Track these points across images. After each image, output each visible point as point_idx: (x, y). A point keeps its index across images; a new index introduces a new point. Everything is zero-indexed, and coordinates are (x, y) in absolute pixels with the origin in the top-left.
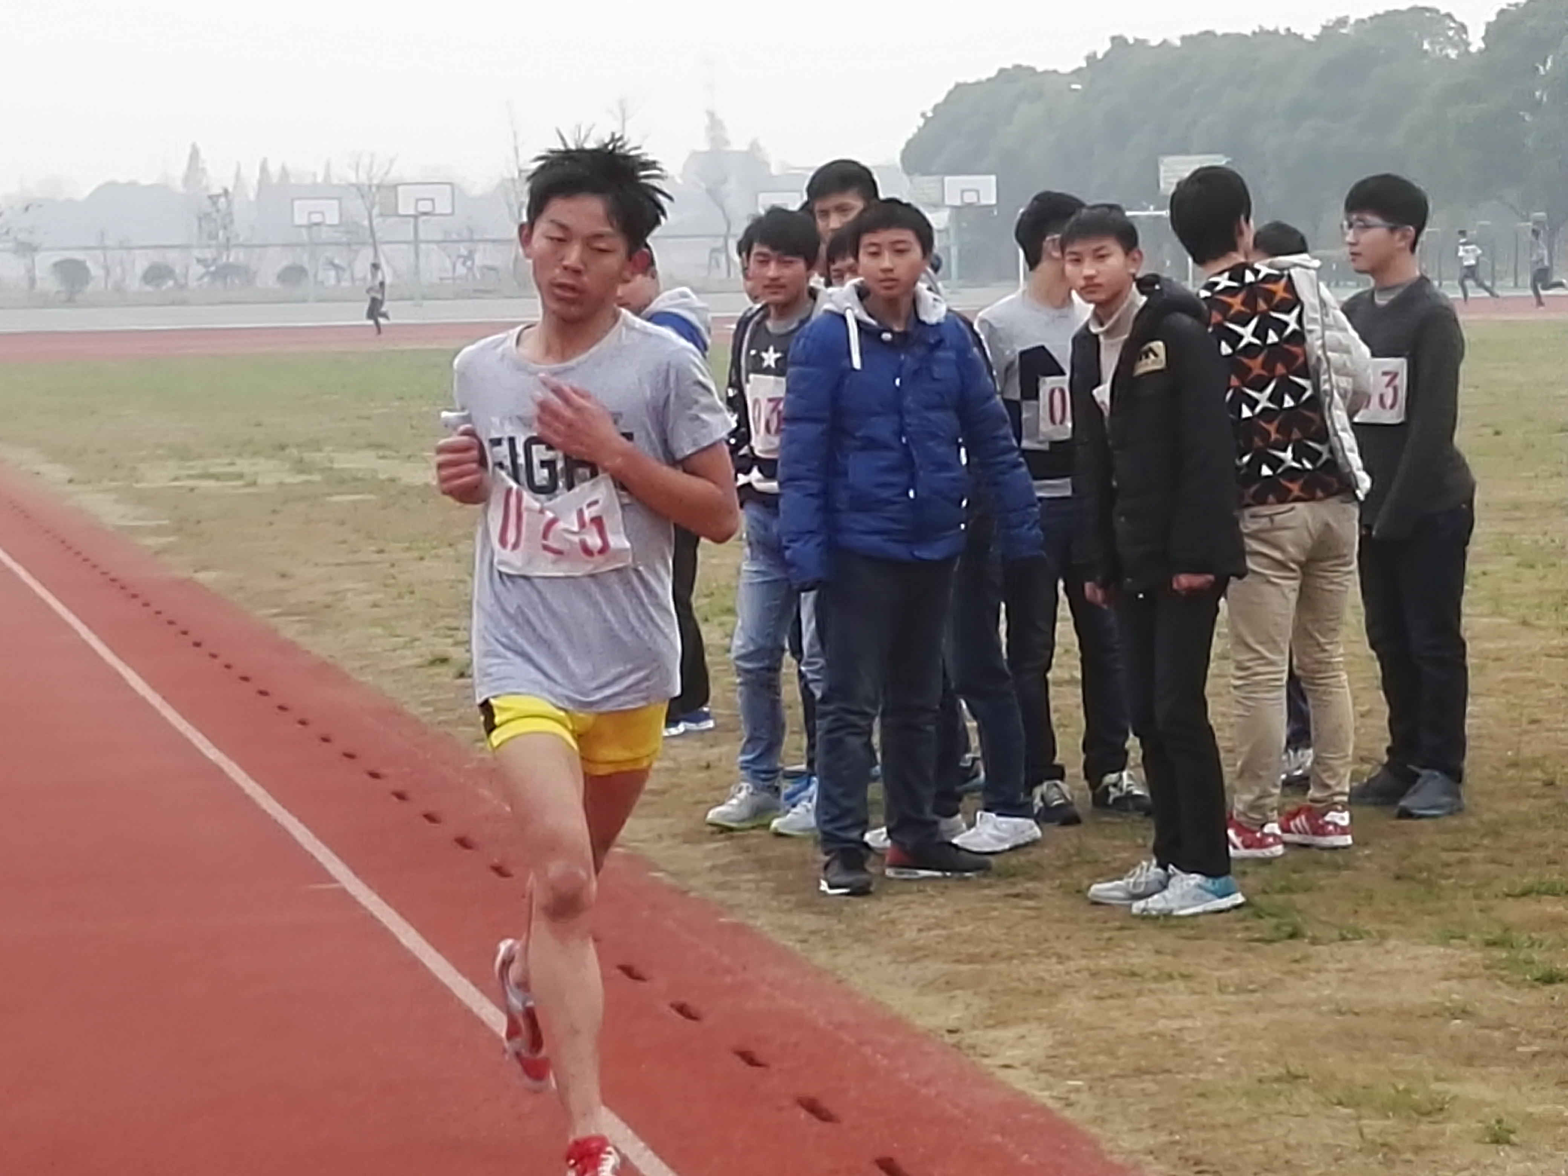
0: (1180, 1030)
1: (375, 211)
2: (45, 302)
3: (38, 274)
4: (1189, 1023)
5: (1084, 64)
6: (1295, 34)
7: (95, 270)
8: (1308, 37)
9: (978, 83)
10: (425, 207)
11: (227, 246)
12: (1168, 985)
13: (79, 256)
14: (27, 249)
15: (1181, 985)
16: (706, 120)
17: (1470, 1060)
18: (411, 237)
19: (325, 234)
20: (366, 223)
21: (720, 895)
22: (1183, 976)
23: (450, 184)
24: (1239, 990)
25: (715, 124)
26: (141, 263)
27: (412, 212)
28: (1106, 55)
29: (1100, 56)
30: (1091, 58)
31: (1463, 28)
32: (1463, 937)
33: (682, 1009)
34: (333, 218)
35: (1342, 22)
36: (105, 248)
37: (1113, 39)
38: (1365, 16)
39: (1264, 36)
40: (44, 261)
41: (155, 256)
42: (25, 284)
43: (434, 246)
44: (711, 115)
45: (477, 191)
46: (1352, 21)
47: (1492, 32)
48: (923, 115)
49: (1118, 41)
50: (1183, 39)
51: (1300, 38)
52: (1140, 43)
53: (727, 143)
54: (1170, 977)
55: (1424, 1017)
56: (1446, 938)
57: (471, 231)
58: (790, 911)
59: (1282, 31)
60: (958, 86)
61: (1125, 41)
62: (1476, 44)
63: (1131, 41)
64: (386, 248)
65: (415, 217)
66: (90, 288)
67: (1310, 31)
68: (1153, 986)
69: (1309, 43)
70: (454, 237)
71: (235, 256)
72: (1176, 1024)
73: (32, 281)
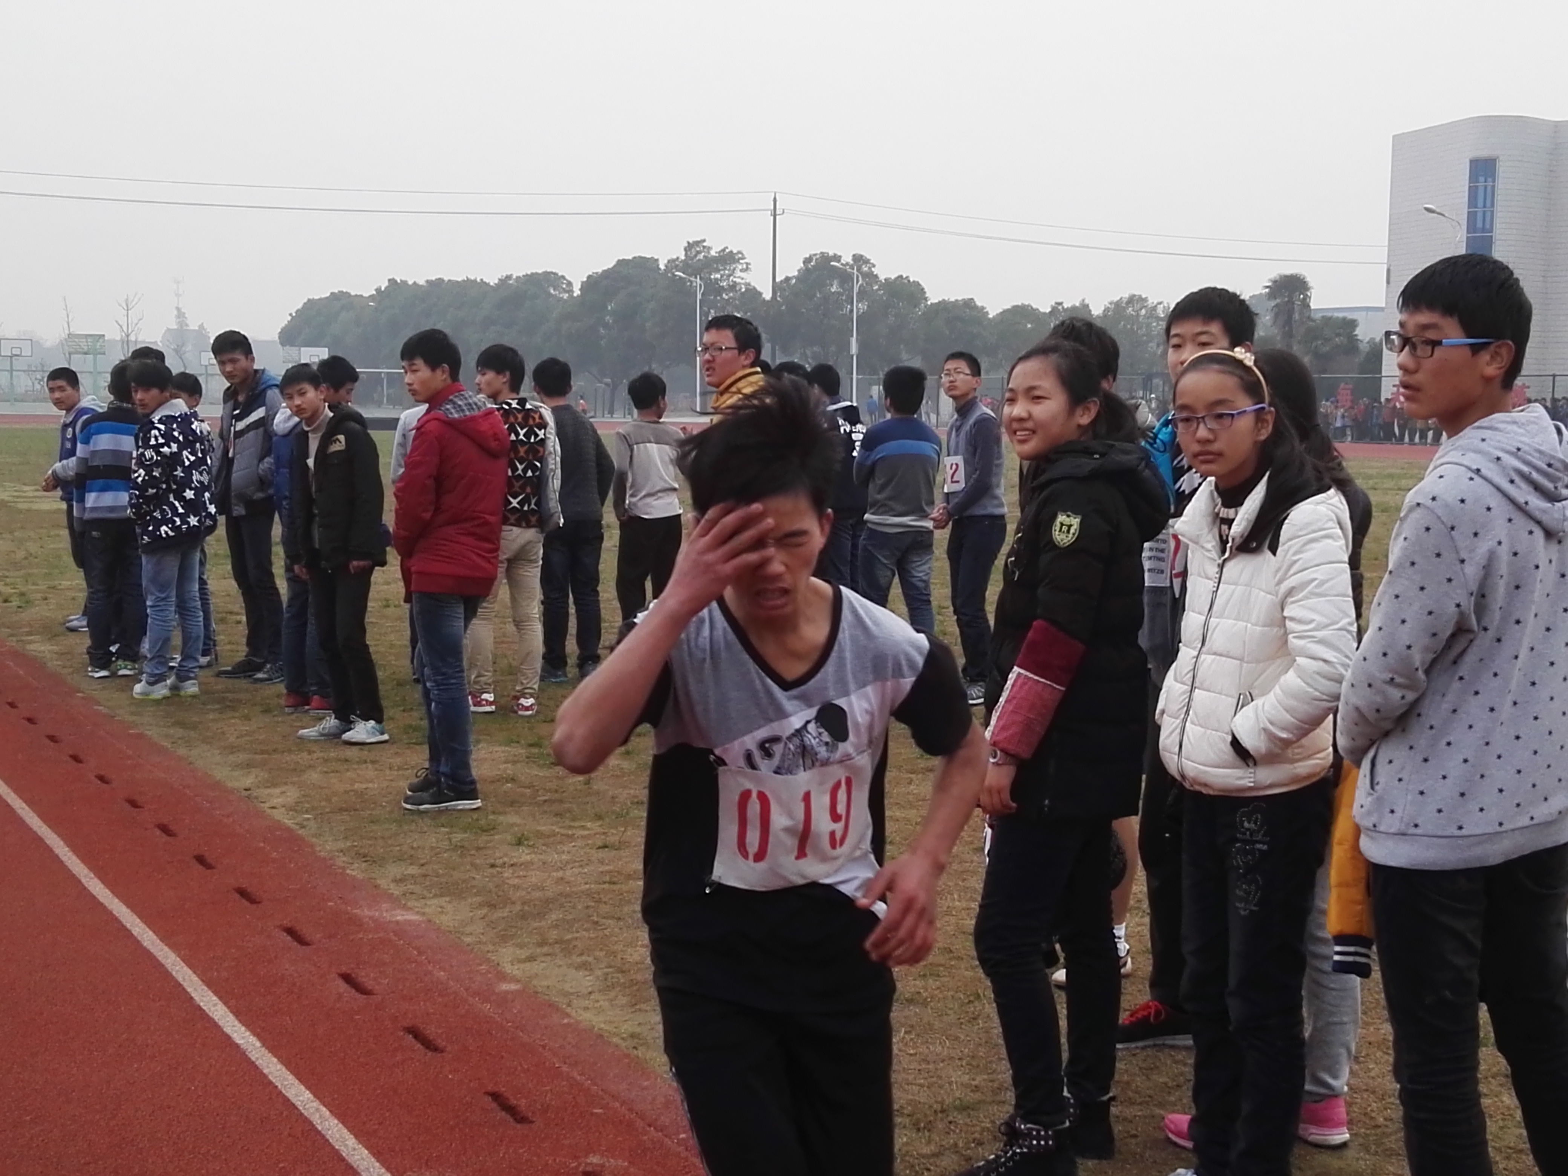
0: (366, 789)
4: (370, 785)
5: (374, 292)
6: (485, 283)
8: (492, 284)
9: (320, 299)
10: (16, 351)
12: (364, 766)
15: (370, 766)
16: (175, 312)
17: (512, 804)
18: (9, 368)
21: (133, 718)
22: (373, 762)
24: (399, 769)
25: (180, 315)
27: (9, 354)
28: (386, 288)
29: (383, 289)
30: (378, 290)
31: (570, 284)
32: (518, 742)
33: (101, 778)
35: (509, 277)
37: (389, 280)
38: (521, 274)
43: (22, 373)
44: (178, 309)
45: (48, 344)
46: (514, 277)
47: (585, 287)
48: (291, 315)
49: (392, 281)
50: (427, 281)
51: (487, 284)
52: (404, 283)
53: (187, 325)
54: (366, 762)
55: (493, 782)
56: (510, 742)
57: (43, 366)
58: (169, 727)
59: (478, 280)
60: (309, 300)
61: (396, 281)
62: (577, 292)
63: (399, 281)
65: (11, 357)
67: (493, 281)
68: (355, 766)
69: (492, 287)
70: (34, 369)
72: (364, 786)
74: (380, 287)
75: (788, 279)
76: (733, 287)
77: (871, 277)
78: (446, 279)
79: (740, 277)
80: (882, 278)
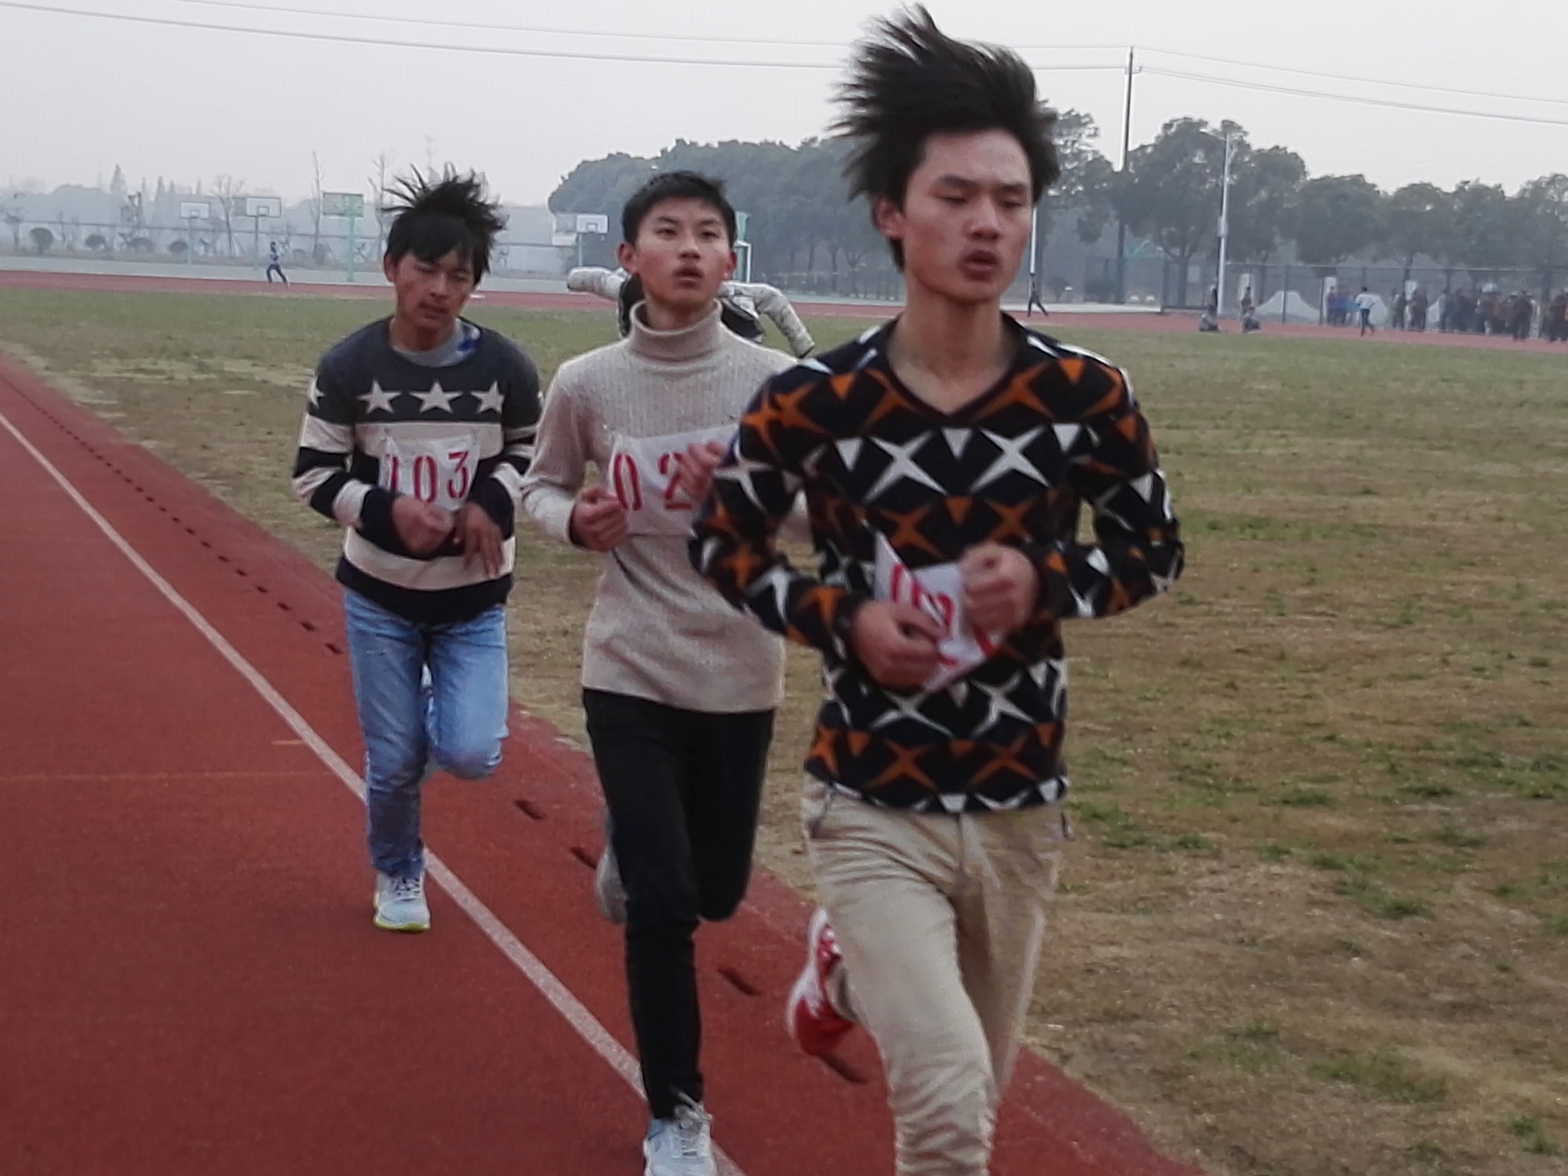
1: (230, 213)
2: (25, 252)
3: (21, 236)
5: (659, 155)
6: (785, 146)
7: (57, 237)
8: (793, 147)
9: (596, 162)
10: (262, 211)
11: (138, 226)
13: (46, 226)
14: (14, 220)
18: (253, 229)
19: (199, 223)
20: (223, 218)
23: (279, 199)
26: (85, 233)
27: (255, 213)
28: (673, 150)
29: (669, 150)
30: (664, 151)
34: (205, 214)
35: (813, 140)
36: (62, 223)
39: (768, 146)
40: (25, 230)
41: (93, 230)
42: (13, 242)
45: (293, 204)
46: (820, 139)
48: (563, 178)
49: (680, 142)
50: (719, 143)
51: (788, 148)
52: (693, 144)
57: (289, 227)
59: (778, 143)
60: (584, 162)
61: (685, 142)
63: (688, 143)
64: (236, 234)
65: (256, 217)
66: (53, 247)
67: (794, 144)
69: (793, 151)
70: (279, 232)
71: (143, 233)
73: (17, 240)
75: (1143, 147)
76: (1078, 155)
77: (1243, 146)
78: (741, 140)
79: (1088, 144)
80: (1255, 147)
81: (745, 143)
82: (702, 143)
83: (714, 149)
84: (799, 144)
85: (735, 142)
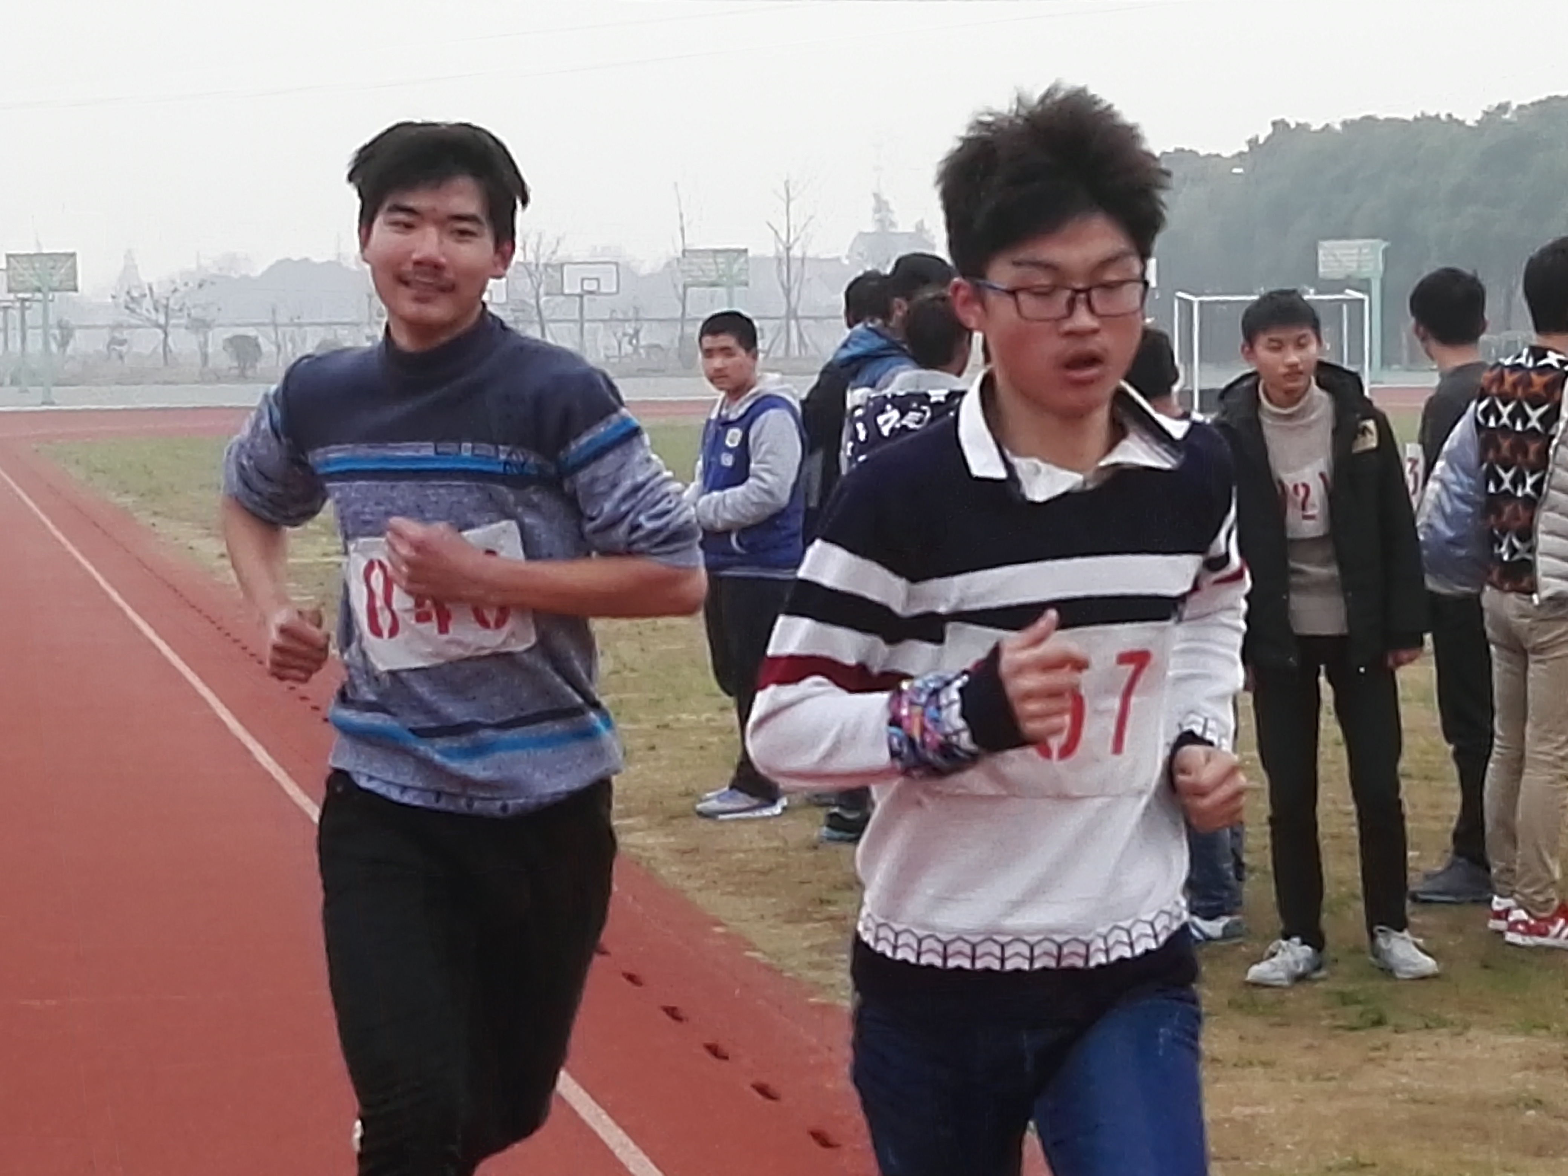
1: (542, 291)
2: (219, 378)
3: (210, 350)
5: (1246, 149)
6: (1457, 120)
7: (267, 347)
8: (1470, 122)
10: (590, 286)
13: (251, 332)
14: (200, 325)
16: (872, 202)
18: (577, 316)
20: (533, 302)
23: (617, 264)
25: (881, 206)
26: (312, 338)
27: (578, 291)
28: (1268, 139)
29: (1261, 141)
30: (1253, 143)
35: (1503, 108)
36: (276, 325)
37: (1274, 124)
38: (1527, 101)
39: (1426, 122)
40: (217, 337)
41: (326, 333)
42: (198, 359)
43: (601, 325)
44: (876, 196)
46: (1514, 106)
49: (1279, 125)
50: (1344, 124)
51: (1461, 123)
52: (1302, 128)
53: (892, 224)
57: (637, 310)
59: (1443, 117)
61: (1288, 125)
63: (1293, 126)
64: (552, 325)
65: (581, 296)
66: (261, 364)
67: (1471, 117)
69: (1470, 128)
70: (620, 316)
73: (205, 357)
74: (1257, 139)
78: (1382, 116)
81: (1387, 120)
82: (1316, 126)
83: (1337, 133)
84: (1479, 116)
85: (1369, 120)
